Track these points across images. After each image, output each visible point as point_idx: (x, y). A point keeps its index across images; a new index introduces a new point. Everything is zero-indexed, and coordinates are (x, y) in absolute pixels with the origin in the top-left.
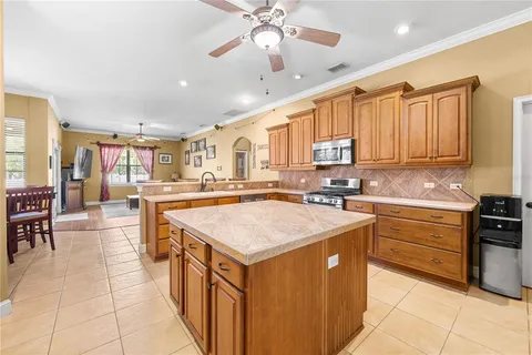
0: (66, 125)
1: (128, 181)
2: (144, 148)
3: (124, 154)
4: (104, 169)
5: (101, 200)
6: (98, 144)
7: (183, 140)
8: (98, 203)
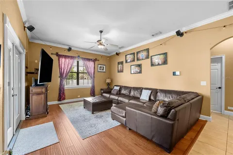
0: (31, 29)
1: (78, 84)
2: (89, 60)
3: (75, 64)
4: (61, 75)
5: (59, 100)
6: (57, 54)
7: (117, 54)
8: (56, 102)
